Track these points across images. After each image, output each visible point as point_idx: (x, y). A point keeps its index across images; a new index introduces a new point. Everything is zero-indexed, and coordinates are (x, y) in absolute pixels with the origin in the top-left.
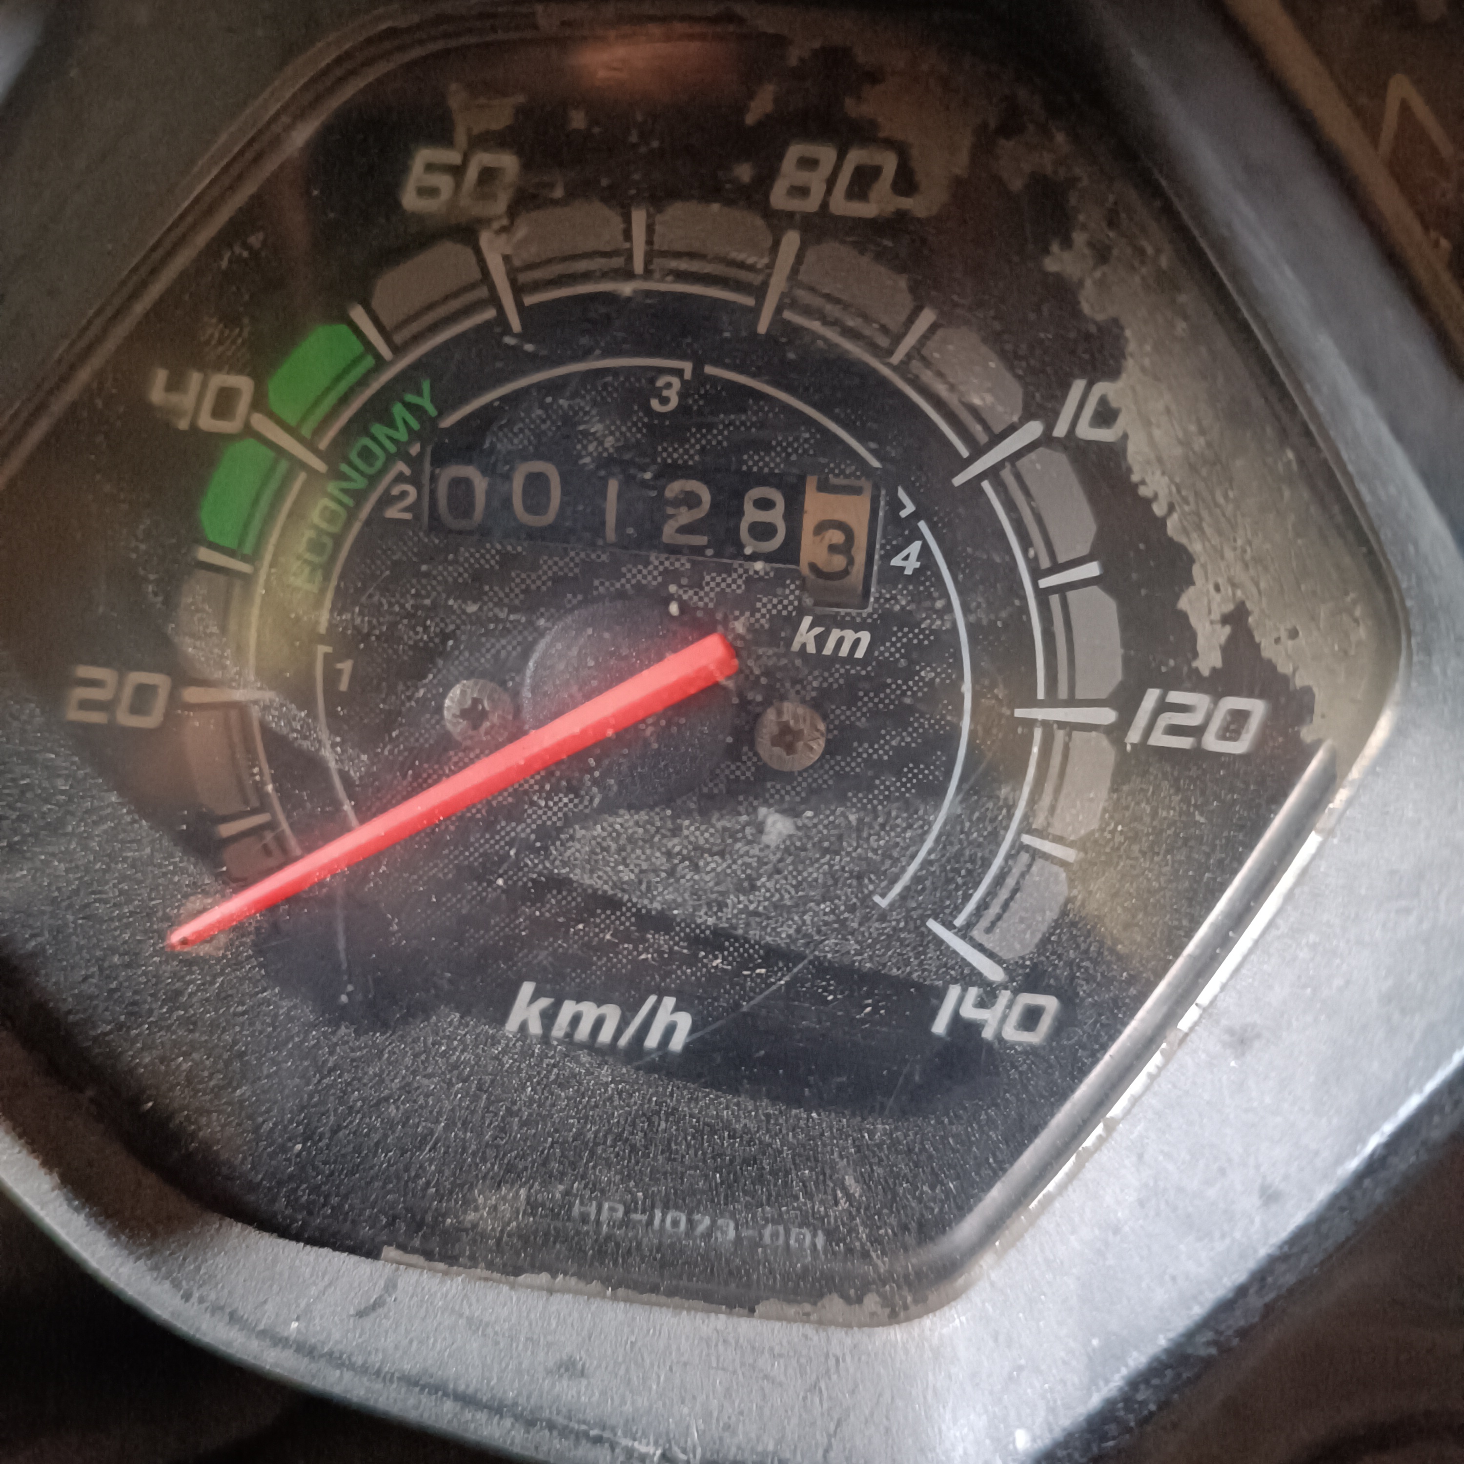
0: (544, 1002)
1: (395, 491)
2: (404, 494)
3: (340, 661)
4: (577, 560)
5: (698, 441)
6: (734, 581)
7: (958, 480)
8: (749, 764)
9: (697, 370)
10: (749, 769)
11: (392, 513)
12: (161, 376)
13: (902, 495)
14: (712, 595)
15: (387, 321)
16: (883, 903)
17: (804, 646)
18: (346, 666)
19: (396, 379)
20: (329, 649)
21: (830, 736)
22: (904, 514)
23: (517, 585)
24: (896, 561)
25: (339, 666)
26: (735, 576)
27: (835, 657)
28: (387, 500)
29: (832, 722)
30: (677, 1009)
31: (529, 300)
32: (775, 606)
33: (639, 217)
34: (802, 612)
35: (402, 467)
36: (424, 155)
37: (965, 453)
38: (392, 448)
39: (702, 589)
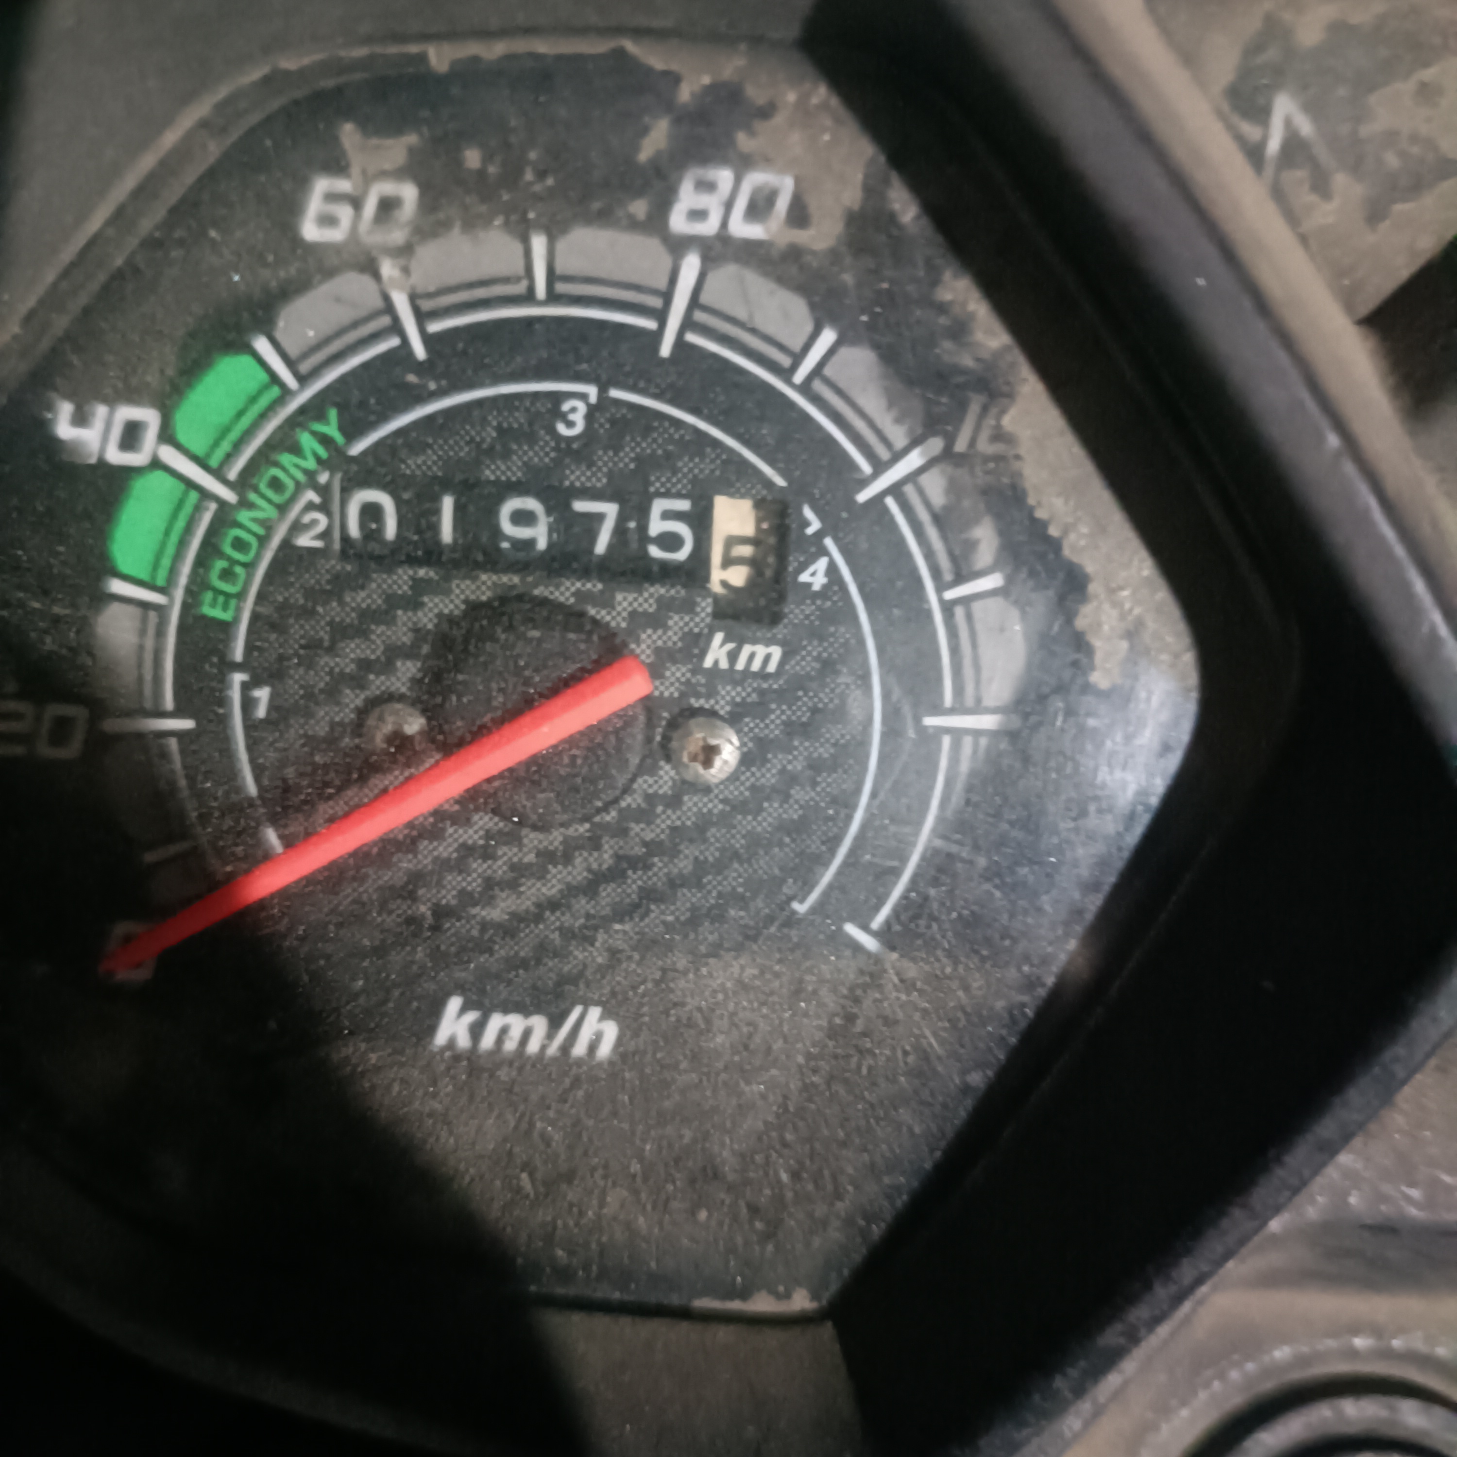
0: (472, 1016)
1: (307, 519)
2: (314, 522)
3: (258, 688)
4: (489, 583)
5: (605, 464)
6: (646, 600)
7: (862, 497)
8: (667, 778)
9: (602, 394)
10: (666, 783)
11: (305, 541)
12: (66, 409)
13: (808, 513)
14: (625, 614)
15: (293, 351)
16: (802, 908)
17: (716, 663)
18: (263, 694)
19: (302, 410)
20: (244, 677)
21: (745, 749)
22: (810, 531)
23: (431, 610)
24: (804, 577)
25: (255, 694)
26: (646, 595)
27: (746, 672)
28: (297, 527)
29: (746, 734)
30: (602, 1018)
31: (435, 327)
32: (686, 624)
33: (539, 244)
34: (713, 628)
35: (311, 496)
36: (322, 185)
37: (868, 470)
38: (300, 477)
39: (613, 608)
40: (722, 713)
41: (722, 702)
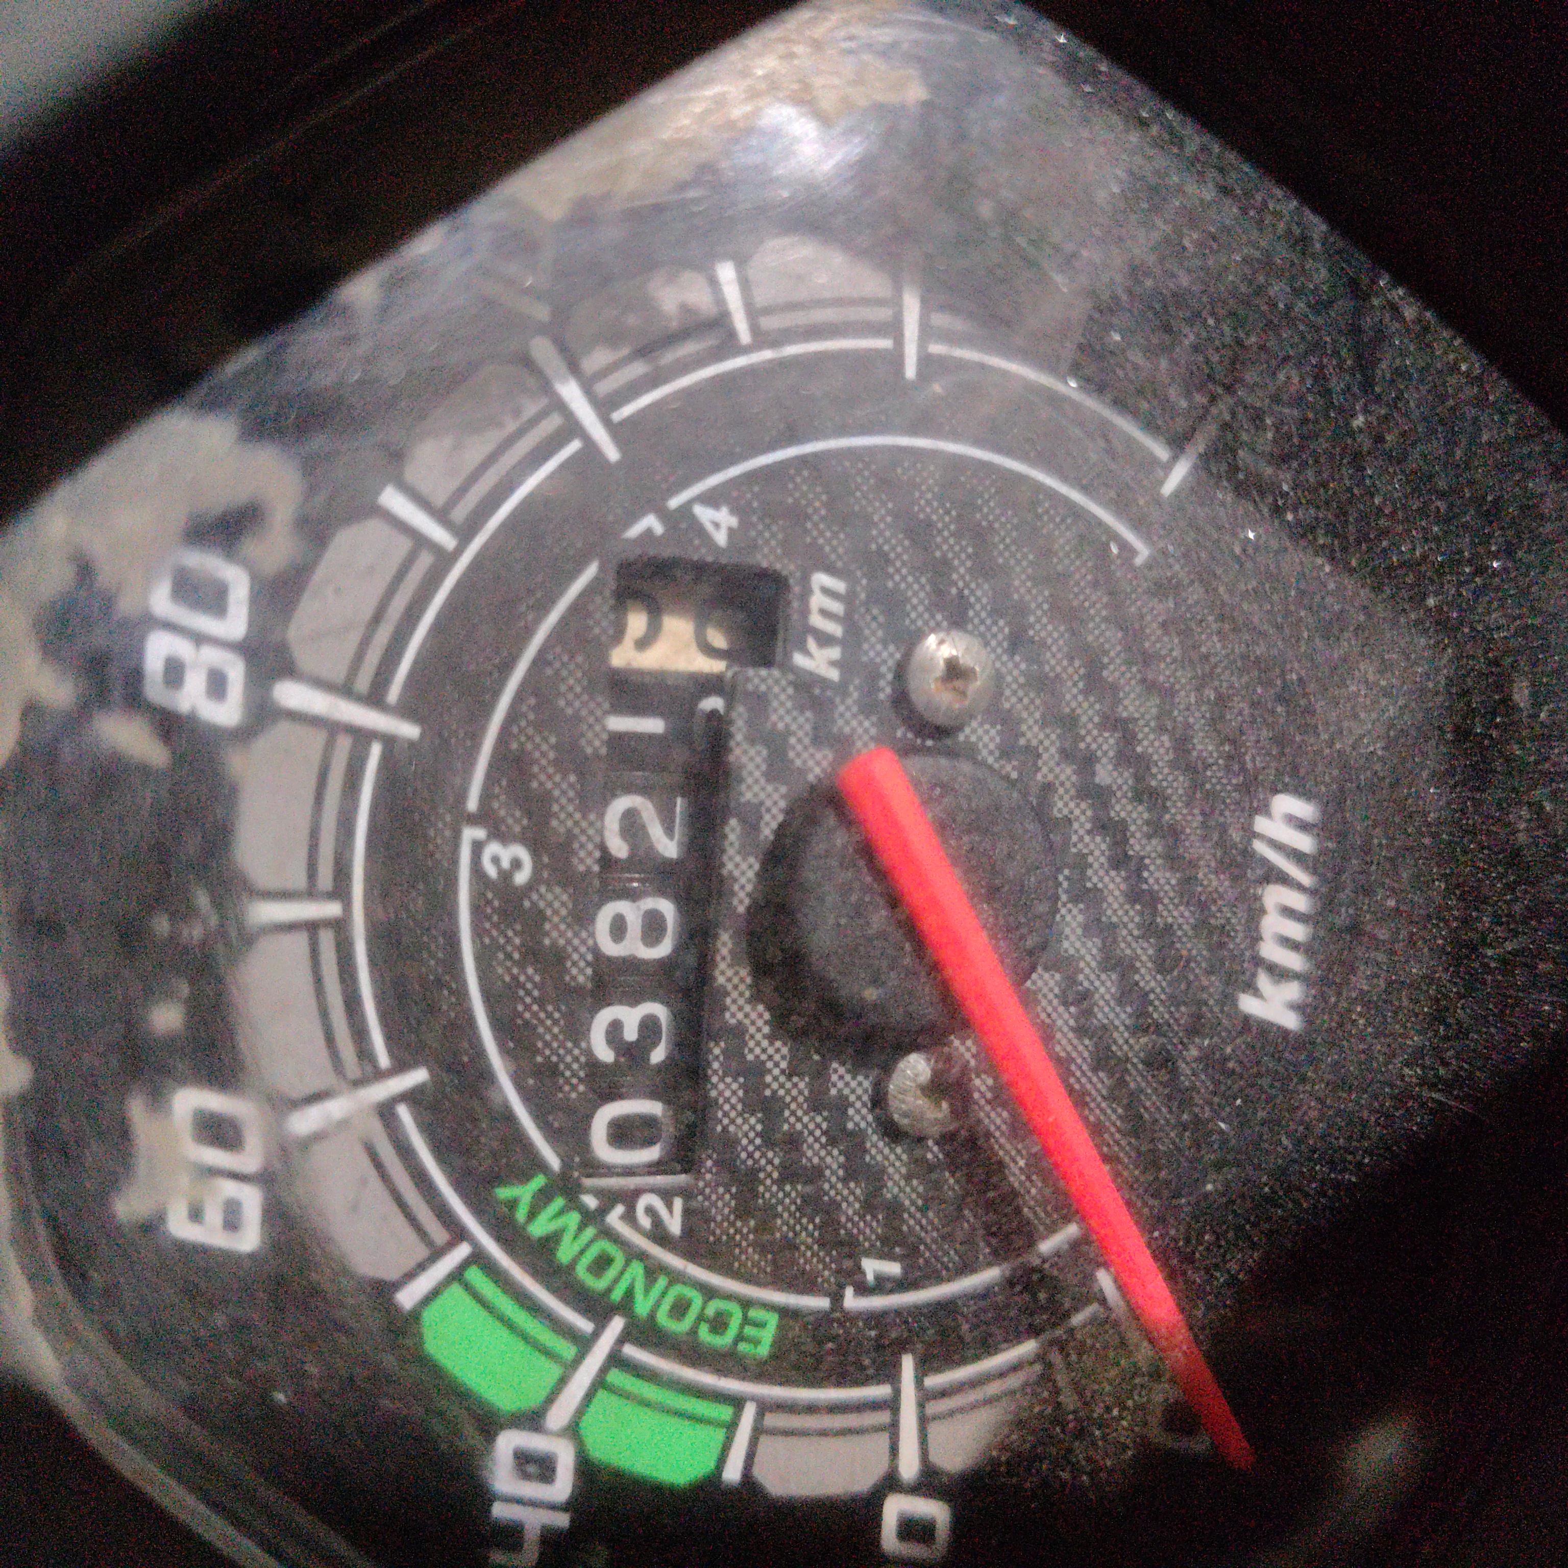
0: (1263, 981)
1: (645, 1222)
2: (650, 1211)
3: (864, 1274)
4: (730, 973)
6: (752, 759)
7: (612, 453)
8: (980, 731)
9: (474, 820)
10: (987, 732)
11: (674, 1225)
12: (499, 1558)
13: (635, 531)
14: (770, 788)
16: (1143, 552)
17: (833, 663)
18: (872, 1267)
20: (849, 1292)
21: (945, 624)
22: (659, 529)
23: (764, 1051)
24: (721, 538)
25: (870, 1277)
26: (744, 759)
27: (848, 620)
28: (658, 1234)
29: (926, 623)
30: (1268, 815)
31: (384, 1061)
32: (782, 704)
33: (265, 913)
34: (787, 667)
35: (615, 1217)
36: (178, 1226)
37: (575, 445)
38: (590, 1232)
39: (762, 803)
40: (898, 656)
41: (885, 654)
